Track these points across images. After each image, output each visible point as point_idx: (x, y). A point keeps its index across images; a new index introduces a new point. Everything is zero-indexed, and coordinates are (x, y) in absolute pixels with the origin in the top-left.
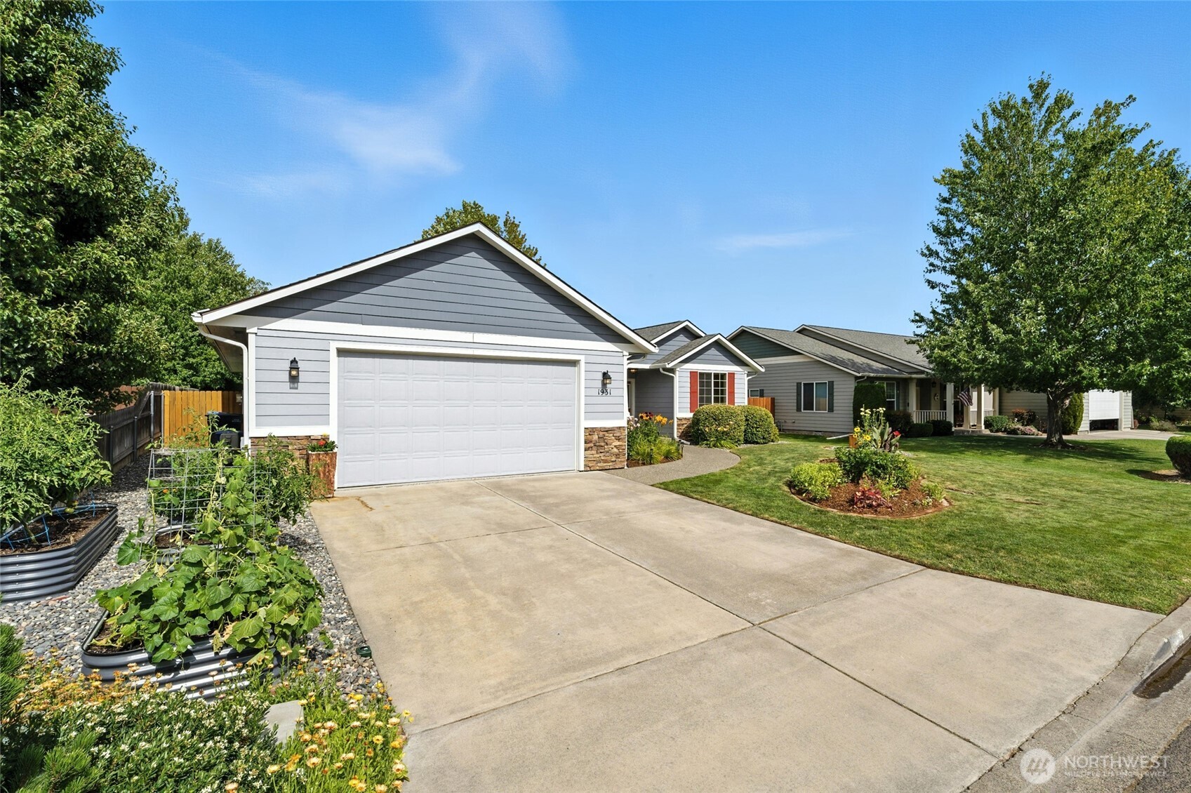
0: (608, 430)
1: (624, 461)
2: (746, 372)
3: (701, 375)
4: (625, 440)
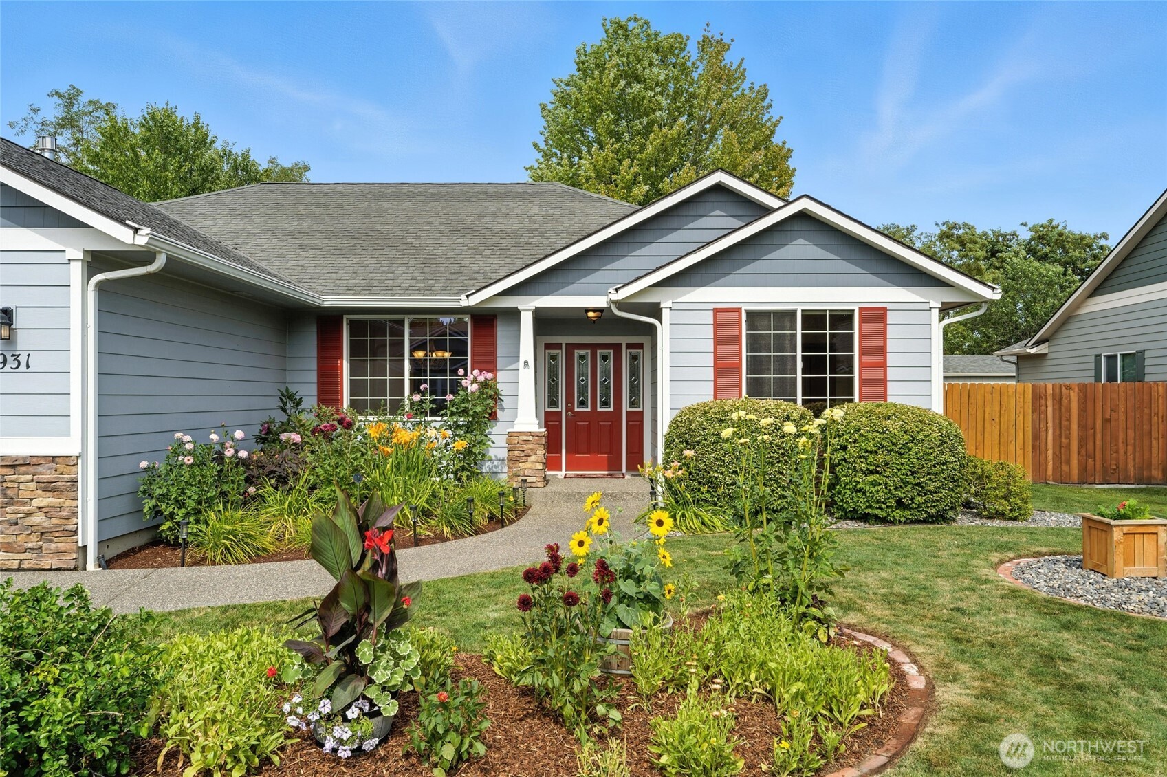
1: (70, 551)
2: (933, 304)
3: (755, 317)
4: (71, 494)
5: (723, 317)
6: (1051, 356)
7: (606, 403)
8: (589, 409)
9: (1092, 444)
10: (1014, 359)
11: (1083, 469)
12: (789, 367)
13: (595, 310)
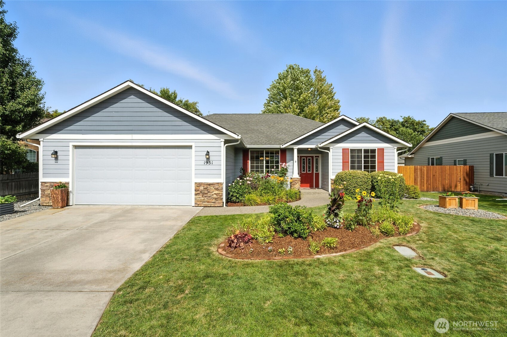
0: (210, 185)
1: (221, 203)
2: (395, 148)
3: (352, 151)
4: (222, 191)
5: (344, 150)
6: (415, 158)
7: (309, 171)
8: (305, 172)
9: (430, 181)
10: (404, 158)
11: (427, 188)
12: (360, 162)
13: (310, 148)
